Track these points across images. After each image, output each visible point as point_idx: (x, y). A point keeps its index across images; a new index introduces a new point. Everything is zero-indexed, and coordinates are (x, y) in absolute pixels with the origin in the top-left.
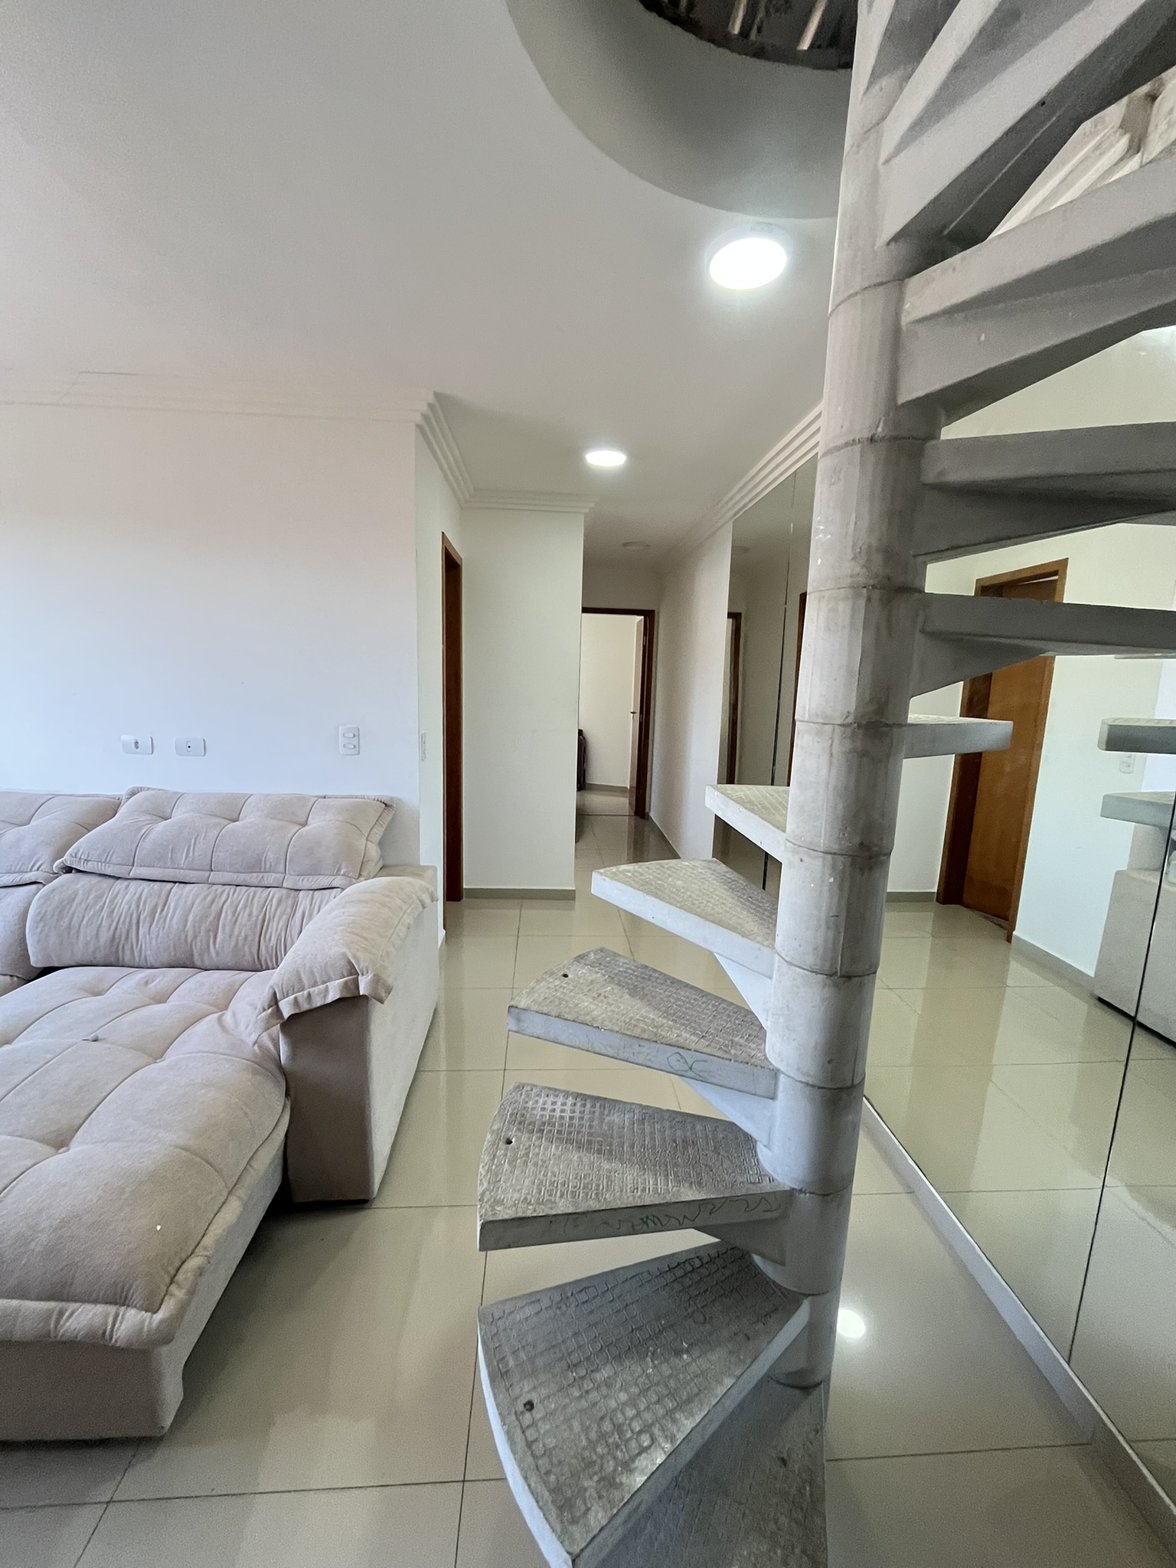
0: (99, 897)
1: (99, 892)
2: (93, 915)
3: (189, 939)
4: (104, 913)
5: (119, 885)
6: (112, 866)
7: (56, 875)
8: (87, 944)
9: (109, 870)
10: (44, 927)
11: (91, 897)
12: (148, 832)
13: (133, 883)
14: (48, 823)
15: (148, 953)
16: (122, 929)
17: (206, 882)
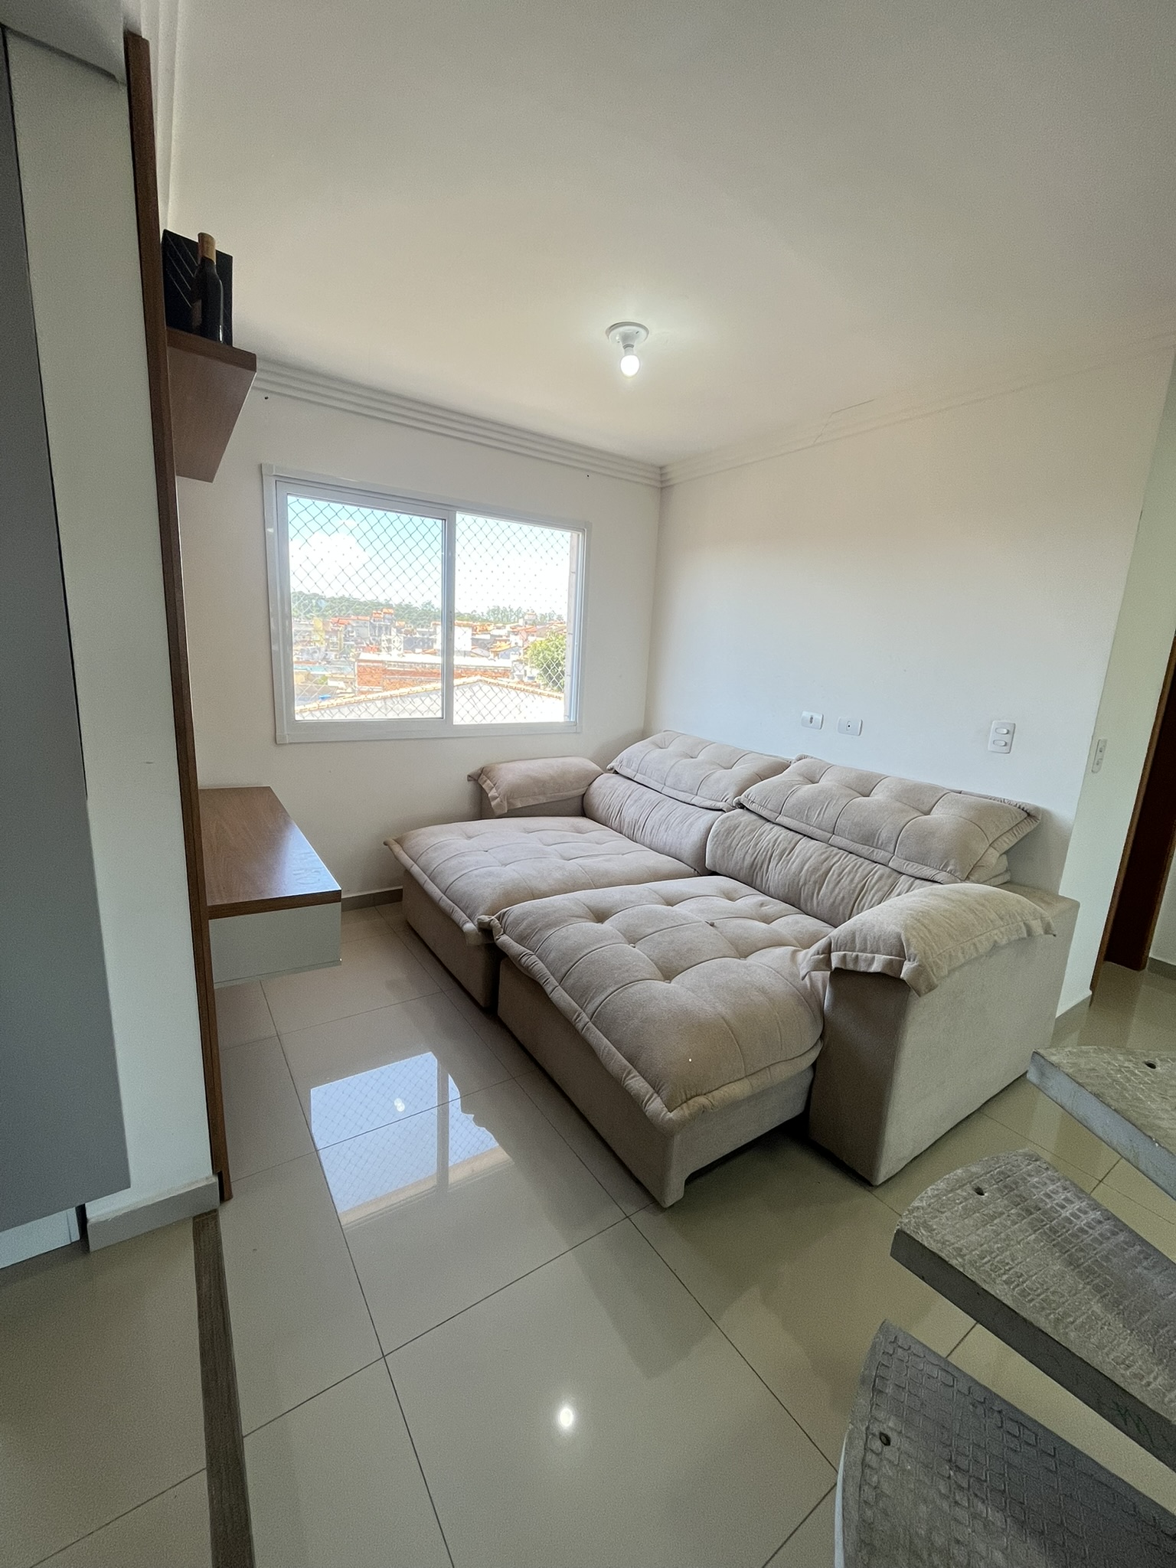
0: (753, 831)
1: (753, 827)
2: (746, 842)
3: (801, 884)
4: (752, 843)
5: (768, 826)
6: (766, 810)
7: (734, 808)
8: (737, 863)
9: (764, 813)
10: (717, 841)
11: (748, 829)
12: (797, 789)
13: (777, 828)
14: (743, 770)
15: (771, 884)
16: (759, 859)
17: (826, 841)
